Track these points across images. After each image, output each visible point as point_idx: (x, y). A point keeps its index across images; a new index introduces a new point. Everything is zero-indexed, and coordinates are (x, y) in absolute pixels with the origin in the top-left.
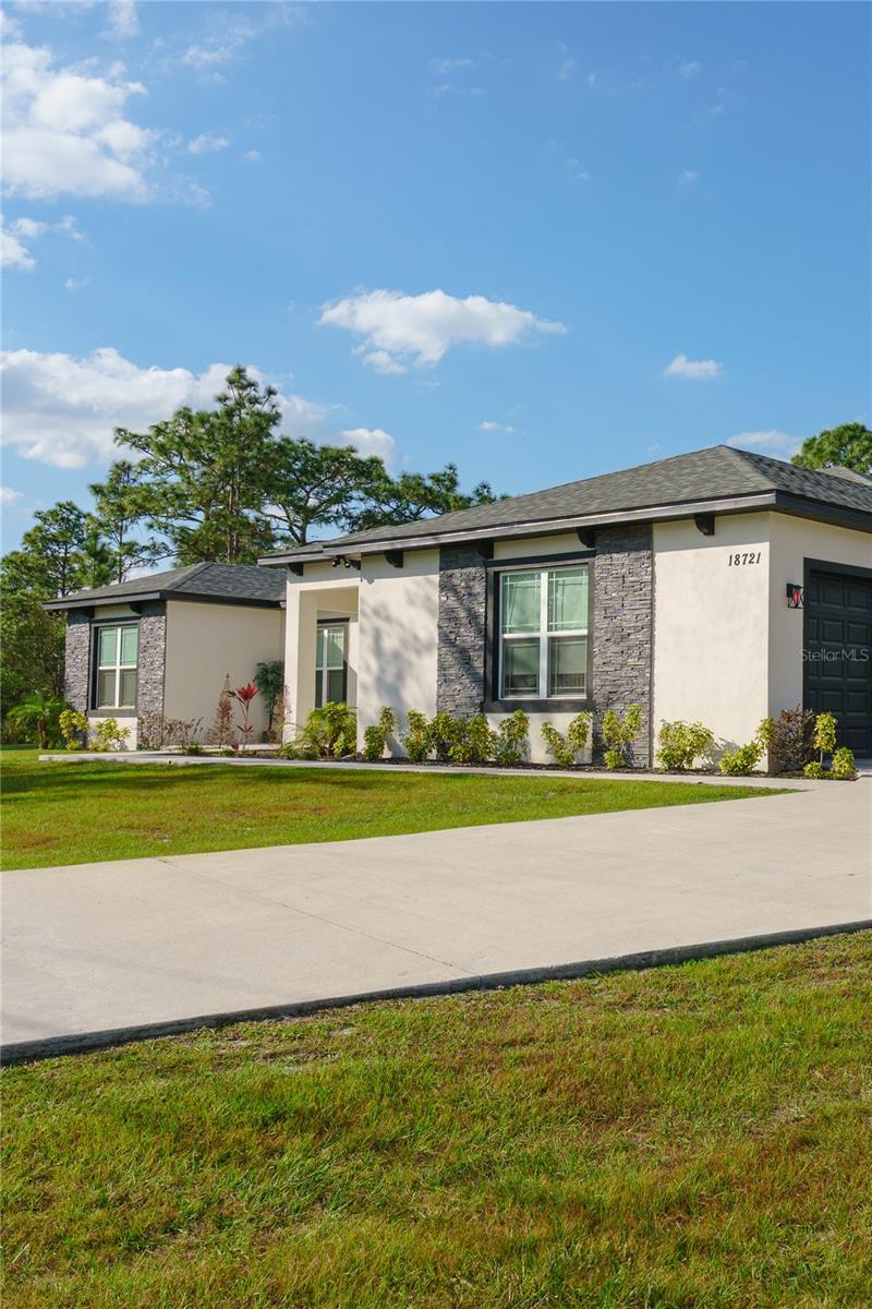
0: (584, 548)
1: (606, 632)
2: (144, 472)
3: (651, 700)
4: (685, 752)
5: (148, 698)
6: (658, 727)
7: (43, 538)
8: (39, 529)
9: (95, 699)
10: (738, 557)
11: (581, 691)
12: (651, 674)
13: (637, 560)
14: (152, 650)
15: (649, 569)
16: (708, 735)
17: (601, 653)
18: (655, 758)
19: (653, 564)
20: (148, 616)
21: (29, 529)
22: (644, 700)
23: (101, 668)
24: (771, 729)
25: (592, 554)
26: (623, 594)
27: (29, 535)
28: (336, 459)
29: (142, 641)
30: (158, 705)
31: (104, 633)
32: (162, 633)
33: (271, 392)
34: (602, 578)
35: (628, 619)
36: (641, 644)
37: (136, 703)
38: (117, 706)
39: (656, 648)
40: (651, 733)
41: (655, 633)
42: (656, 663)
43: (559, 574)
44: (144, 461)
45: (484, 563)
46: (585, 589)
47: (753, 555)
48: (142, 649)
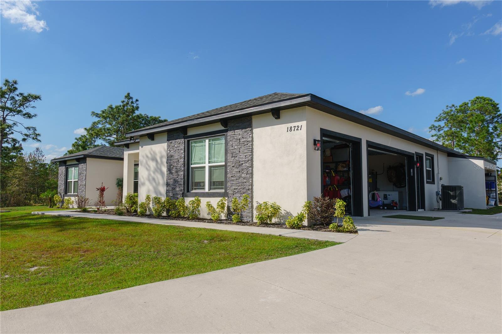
0: (223, 128)
1: (232, 163)
2: (99, 124)
3: (252, 192)
4: (268, 216)
5: (81, 191)
6: (255, 205)
7: (77, 145)
8: (76, 143)
9: (66, 191)
10: (291, 128)
11: (222, 188)
12: (252, 181)
13: (245, 132)
14: (82, 175)
15: (251, 135)
16: (279, 208)
17: (231, 172)
18: (254, 218)
19: (252, 133)
20: (81, 163)
21: (74, 143)
22: (249, 192)
23: (68, 181)
24: (309, 207)
25: (226, 131)
26: (239, 146)
27: (73, 144)
28: (154, 120)
29: (79, 172)
30: (84, 193)
31: (69, 169)
32: (85, 169)
33: (137, 100)
34: (231, 140)
35: (242, 157)
36: (248, 167)
37: (77, 192)
38: (72, 193)
39: (254, 169)
40: (252, 207)
41: (254, 163)
42: (254, 176)
43: (213, 140)
44: (99, 121)
45: (184, 137)
46: (224, 145)
47: (298, 127)
48: (79, 174)
